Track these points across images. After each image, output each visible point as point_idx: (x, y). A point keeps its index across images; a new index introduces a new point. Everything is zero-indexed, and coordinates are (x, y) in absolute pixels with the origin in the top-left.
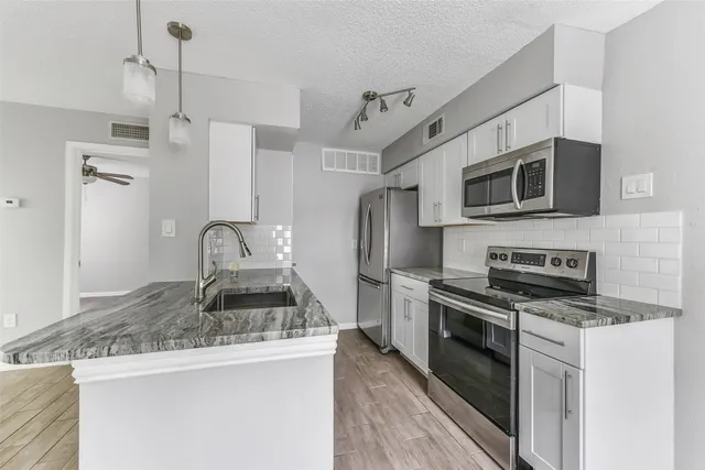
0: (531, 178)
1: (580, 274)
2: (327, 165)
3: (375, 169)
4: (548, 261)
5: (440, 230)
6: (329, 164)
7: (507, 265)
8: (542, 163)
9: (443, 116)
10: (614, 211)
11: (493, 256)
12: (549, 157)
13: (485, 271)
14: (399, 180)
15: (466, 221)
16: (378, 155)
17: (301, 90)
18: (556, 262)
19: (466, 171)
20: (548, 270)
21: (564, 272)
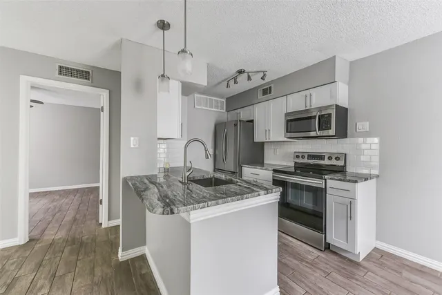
0: (324, 122)
1: (341, 163)
2: (197, 105)
3: (222, 109)
4: (326, 158)
5: (263, 144)
6: (199, 104)
7: (306, 161)
8: (330, 115)
9: (272, 85)
10: (353, 136)
11: (298, 157)
12: (333, 112)
13: (292, 164)
14: (240, 116)
15: (286, 139)
16: (224, 101)
17: (208, 64)
18: (330, 158)
19: (287, 114)
20: (326, 162)
21: (334, 162)
